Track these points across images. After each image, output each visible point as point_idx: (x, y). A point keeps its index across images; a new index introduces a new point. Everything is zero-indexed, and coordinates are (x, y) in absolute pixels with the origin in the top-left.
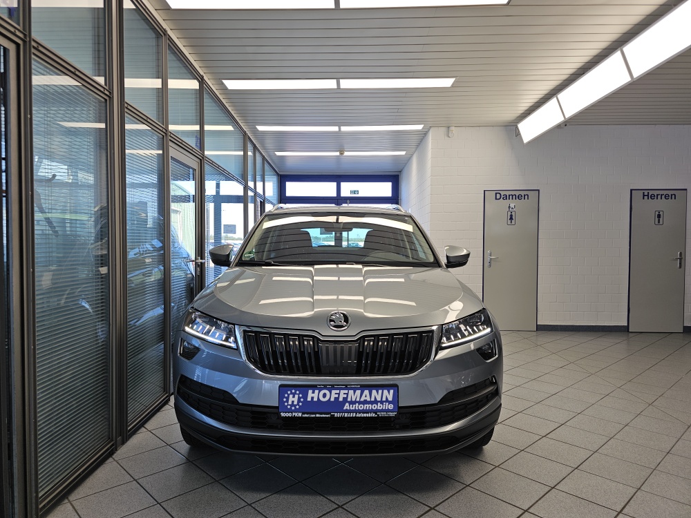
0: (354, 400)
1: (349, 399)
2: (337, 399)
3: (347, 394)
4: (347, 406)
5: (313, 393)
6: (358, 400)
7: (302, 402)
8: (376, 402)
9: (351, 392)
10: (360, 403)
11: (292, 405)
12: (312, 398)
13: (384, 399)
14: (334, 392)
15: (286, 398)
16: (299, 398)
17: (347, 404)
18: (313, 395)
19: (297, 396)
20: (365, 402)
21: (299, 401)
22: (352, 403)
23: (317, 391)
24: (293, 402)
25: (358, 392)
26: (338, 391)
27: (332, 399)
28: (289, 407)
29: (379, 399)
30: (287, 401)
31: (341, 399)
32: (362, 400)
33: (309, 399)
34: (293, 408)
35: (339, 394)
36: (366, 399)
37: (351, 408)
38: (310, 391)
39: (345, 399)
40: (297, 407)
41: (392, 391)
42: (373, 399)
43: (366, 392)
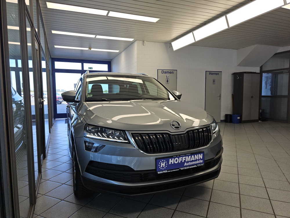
0: (188, 161)
1: (186, 161)
2: (181, 161)
3: (186, 158)
4: (186, 164)
5: (172, 160)
6: (190, 160)
7: (167, 165)
8: (196, 160)
9: (187, 157)
10: (191, 161)
11: (163, 167)
12: (171, 162)
13: (199, 158)
14: (180, 158)
15: (160, 164)
16: (166, 164)
17: (186, 163)
18: (171, 161)
19: (164, 163)
20: (193, 161)
21: (165, 165)
22: (188, 162)
23: (173, 159)
24: (163, 166)
25: (190, 157)
26: (182, 158)
27: (180, 162)
28: (161, 169)
29: (197, 159)
30: (160, 166)
31: (183, 161)
32: (191, 160)
33: (170, 163)
34: (163, 169)
35: (182, 159)
36: (193, 159)
37: (187, 165)
38: (170, 160)
39: (185, 161)
40: (165, 168)
41: (202, 154)
42: (195, 159)
43: (193, 156)
